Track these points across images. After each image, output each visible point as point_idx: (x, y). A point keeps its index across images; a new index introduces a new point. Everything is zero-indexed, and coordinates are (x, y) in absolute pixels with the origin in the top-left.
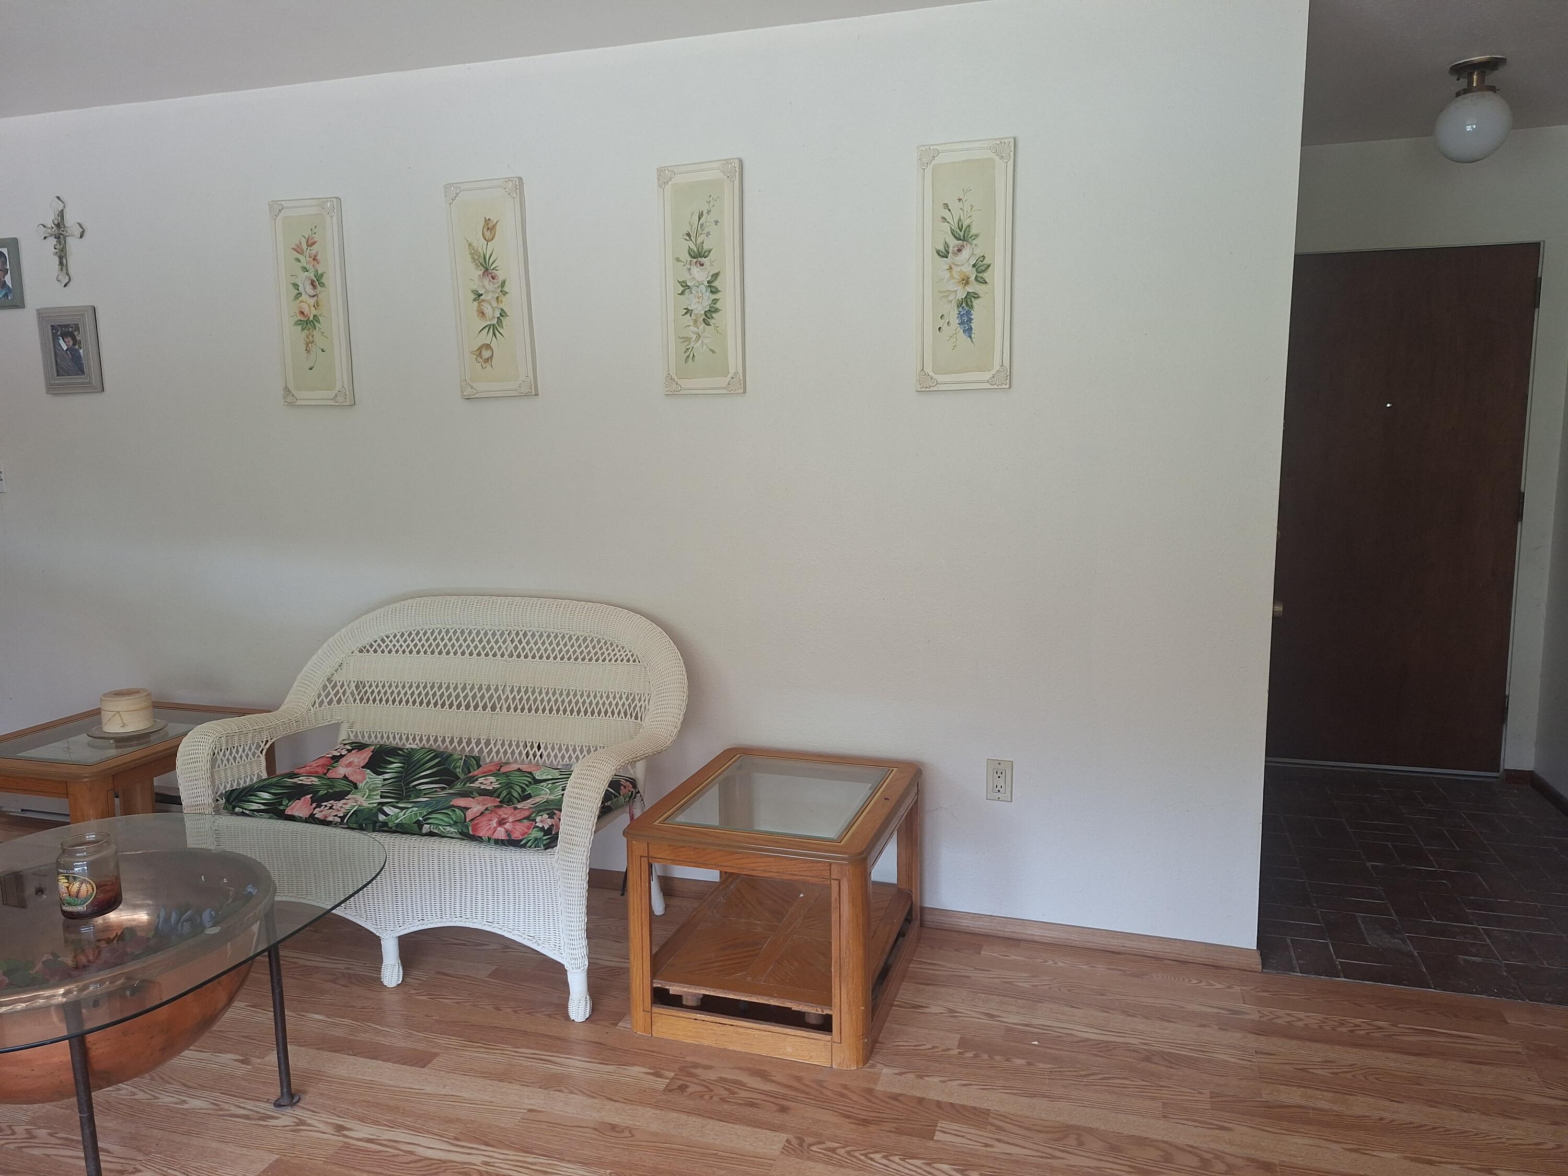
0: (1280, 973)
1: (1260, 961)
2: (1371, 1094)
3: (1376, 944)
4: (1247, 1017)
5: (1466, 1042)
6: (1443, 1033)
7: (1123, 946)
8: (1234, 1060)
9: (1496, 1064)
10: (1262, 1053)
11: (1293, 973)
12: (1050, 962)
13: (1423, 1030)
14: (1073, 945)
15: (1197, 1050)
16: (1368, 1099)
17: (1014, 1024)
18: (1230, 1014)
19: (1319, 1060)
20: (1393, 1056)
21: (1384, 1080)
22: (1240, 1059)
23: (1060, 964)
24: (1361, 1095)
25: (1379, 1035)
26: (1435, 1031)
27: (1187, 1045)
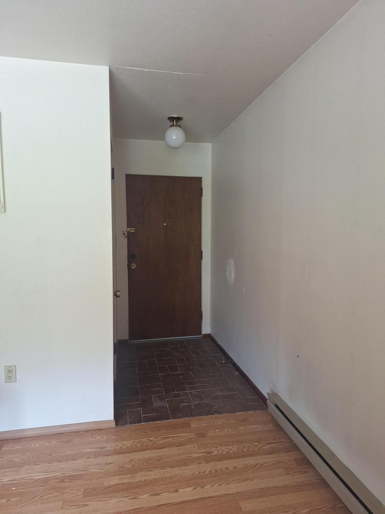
0: (122, 426)
1: (115, 424)
2: (144, 470)
3: (156, 406)
4: (107, 449)
5: (178, 438)
6: (171, 437)
7: (65, 430)
8: (97, 471)
9: (186, 444)
10: (108, 464)
11: (126, 425)
12: (33, 445)
13: (165, 437)
14: (45, 435)
15: (83, 470)
16: (142, 473)
17: (7, 481)
18: (100, 449)
19: (128, 461)
20: (153, 451)
21: (149, 463)
22: (99, 469)
23: (37, 445)
24: (140, 472)
25: (150, 444)
26: (169, 437)
27: (80, 469)
